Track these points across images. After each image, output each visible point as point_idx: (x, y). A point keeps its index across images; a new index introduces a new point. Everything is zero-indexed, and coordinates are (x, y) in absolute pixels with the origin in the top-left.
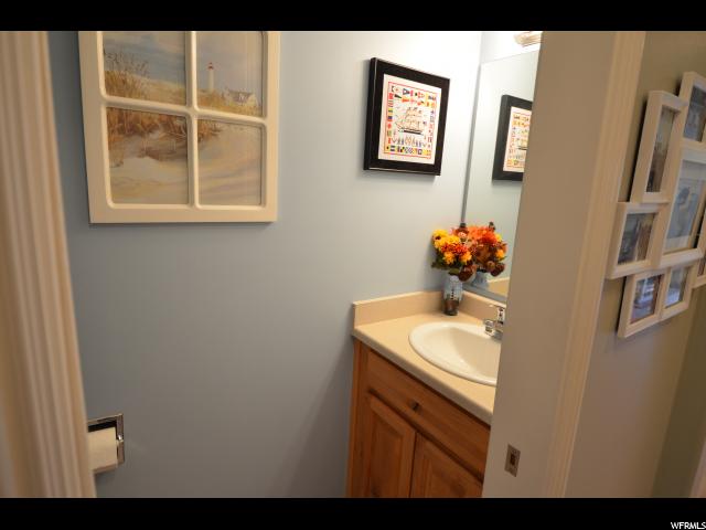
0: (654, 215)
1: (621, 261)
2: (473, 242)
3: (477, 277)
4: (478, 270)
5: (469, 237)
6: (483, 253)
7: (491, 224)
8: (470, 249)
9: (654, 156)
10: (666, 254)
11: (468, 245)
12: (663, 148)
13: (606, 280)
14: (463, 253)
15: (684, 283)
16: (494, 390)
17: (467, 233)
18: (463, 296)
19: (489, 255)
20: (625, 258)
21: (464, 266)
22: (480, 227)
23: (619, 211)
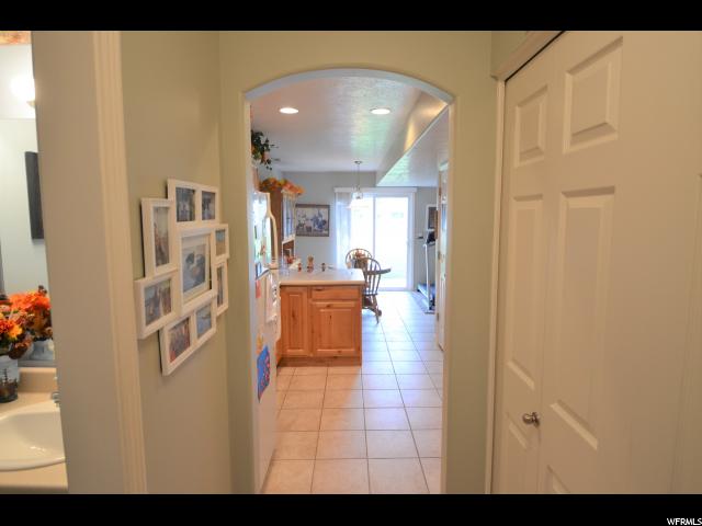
0: (169, 280)
1: (148, 323)
2: (21, 313)
3: (36, 348)
4: (35, 340)
5: (14, 308)
6: (37, 321)
7: (41, 287)
8: (18, 322)
9: (156, 241)
10: (185, 303)
11: (14, 318)
12: (164, 232)
13: (139, 340)
14: (9, 328)
15: (209, 315)
16: (63, 466)
17: (10, 304)
18: (22, 375)
19: (44, 322)
20: (151, 318)
21: (15, 342)
22: (26, 293)
23: (136, 288)
